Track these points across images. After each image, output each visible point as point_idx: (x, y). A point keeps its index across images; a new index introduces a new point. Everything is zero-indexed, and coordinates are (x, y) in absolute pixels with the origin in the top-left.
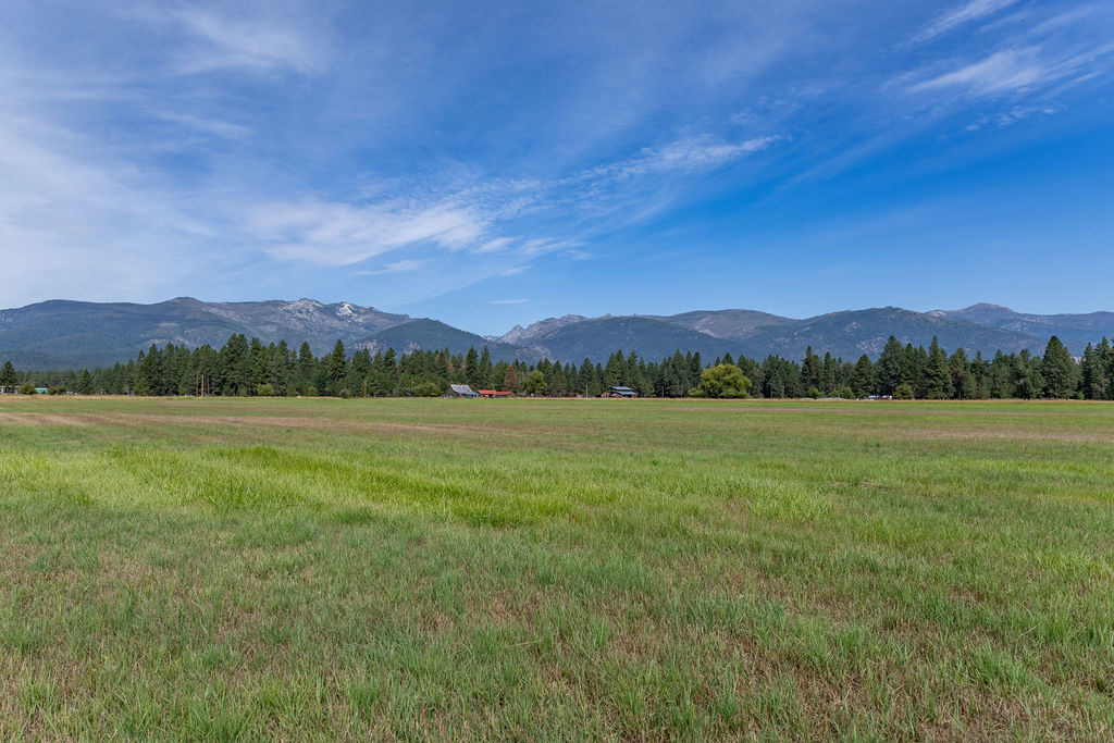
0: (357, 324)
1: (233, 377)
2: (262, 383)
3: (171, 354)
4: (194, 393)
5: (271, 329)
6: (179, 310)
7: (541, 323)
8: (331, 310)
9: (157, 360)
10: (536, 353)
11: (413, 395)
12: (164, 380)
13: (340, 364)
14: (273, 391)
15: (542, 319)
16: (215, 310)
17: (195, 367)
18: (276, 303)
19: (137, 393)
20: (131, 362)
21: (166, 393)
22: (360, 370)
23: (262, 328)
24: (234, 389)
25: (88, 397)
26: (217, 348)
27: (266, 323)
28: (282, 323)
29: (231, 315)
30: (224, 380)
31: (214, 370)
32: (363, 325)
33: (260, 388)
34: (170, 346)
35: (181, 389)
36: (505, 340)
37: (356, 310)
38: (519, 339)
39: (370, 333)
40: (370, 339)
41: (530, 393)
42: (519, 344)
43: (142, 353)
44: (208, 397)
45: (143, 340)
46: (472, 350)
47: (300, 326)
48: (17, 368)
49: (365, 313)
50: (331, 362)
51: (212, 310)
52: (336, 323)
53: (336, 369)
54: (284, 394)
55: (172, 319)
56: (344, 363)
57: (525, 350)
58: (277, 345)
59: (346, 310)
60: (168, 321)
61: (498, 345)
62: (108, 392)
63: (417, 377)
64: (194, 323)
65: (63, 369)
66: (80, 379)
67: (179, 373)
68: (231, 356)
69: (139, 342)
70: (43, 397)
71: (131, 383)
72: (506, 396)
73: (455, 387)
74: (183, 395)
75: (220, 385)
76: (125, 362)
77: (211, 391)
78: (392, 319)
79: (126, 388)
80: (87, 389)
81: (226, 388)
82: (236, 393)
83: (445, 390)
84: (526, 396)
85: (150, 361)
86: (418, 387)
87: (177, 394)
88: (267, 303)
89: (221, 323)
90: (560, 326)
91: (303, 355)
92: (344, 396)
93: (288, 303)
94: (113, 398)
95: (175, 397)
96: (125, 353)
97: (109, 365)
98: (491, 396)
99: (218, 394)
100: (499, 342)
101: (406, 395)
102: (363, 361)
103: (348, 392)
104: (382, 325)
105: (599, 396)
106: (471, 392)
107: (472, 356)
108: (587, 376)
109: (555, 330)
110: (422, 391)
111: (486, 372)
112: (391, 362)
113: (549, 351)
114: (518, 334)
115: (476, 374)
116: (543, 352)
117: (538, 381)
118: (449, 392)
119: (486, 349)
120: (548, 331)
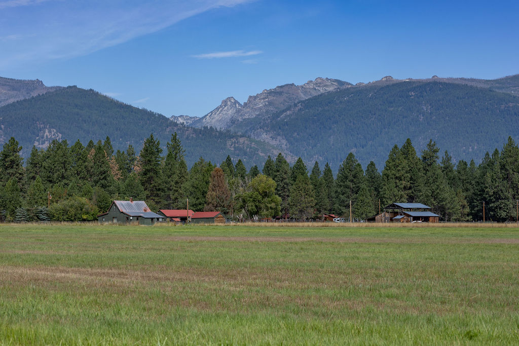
7: (271, 92)
10: (262, 145)
11: (51, 218)
36: (208, 123)
38: (233, 121)
41: (251, 214)
42: (231, 130)
46: (151, 141)
57: (241, 140)
61: (195, 130)
63: (57, 188)
72: (210, 220)
73: (122, 205)
78: (13, 89)
83: (105, 211)
84: (246, 219)
86: (59, 205)
90: (304, 97)
98: (184, 219)
100: (198, 126)
101: (39, 219)
105: (372, 219)
106: (150, 214)
107: (151, 150)
108: (351, 185)
109: (295, 105)
110: (65, 212)
111: (176, 178)
112: (12, 162)
113: (284, 142)
114: (230, 112)
115: (157, 181)
116: (273, 143)
117: (265, 195)
118: (112, 213)
119: (174, 139)
120: (283, 107)
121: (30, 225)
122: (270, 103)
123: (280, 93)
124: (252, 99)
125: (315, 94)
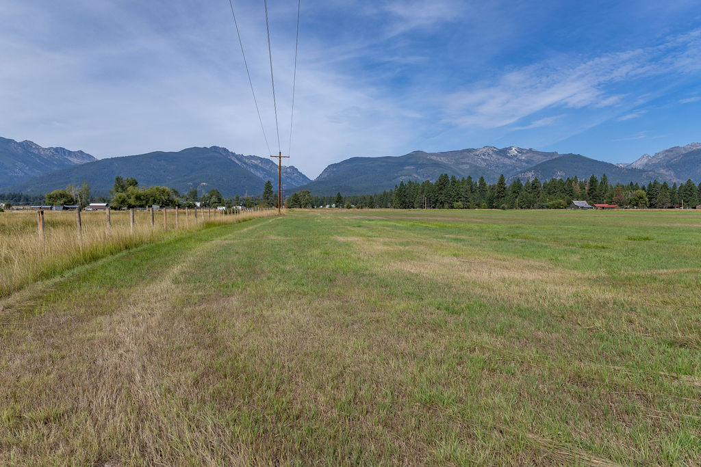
0: (521, 160)
1: (442, 198)
2: (457, 201)
3: (410, 186)
4: (422, 207)
5: (466, 167)
6: (415, 159)
7: (666, 151)
8: (504, 152)
9: (403, 190)
10: (661, 175)
11: (548, 207)
12: (407, 200)
13: (502, 189)
14: (462, 206)
15: (668, 148)
16: (434, 158)
17: (422, 193)
18: (469, 151)
19: (394, 207)
20: (391, 190)
21: (408, 207)
22: (514, 192)
23: (460, 167)
24: (442, 205)
25: (372, 210)
26: (433, 181)
27: (463, 163)
28: (472, 162)
29: (443, 160)
30: (437, 200)
31: (432, 194)
32: (524, 161)
33: (455, 204)
34: (410, 182)
35: (415, 205)
36: (634, 166)
37: (520, 151)
38: (646, 164)
39: (531, 166)
40: (530, 170)
41: (634, 205)
42: (646, 169)
43: (396, 186)
44: (428, 210)
45: (396, 177)
46: (593, 177)
47: (484, 164)
48: (343, 195)
49: (527, 153)
50: (497, 188)
51: (432, 157)
52: (507, 161)
53: (499, 192)
54: (468, 208)
55: (412, 164)
56: (504, 188)
57: (650, 173)
58: (466, 179)
59: (514, 152)
60: (408, 165)
61: (627, 170)
62: (381, 207)
63: (552, 196)
64: (422, 166)
65: (359, 195)
66: (368, 201)
67: (414, 196)
68: (440, 186)
69: (394, 179)
70: (354, 210)
71: (391, 201)
72: (613, 208)
73: (576, 202)
74: (416, 208)
75: (435, 203)
76: (388, 191)
77: (430, 206)
78: (545, 156)
79: (389, 204)
80: (372, 206)
81: (438, 204)
82: (443, 207)
83: (569, 205)
84: (630, 207)
85: (400, 191)
86: (551, 203)
87: (414, 208)
88: (464, 151)
89: (437, 165)
90: (684, 152)
91: (481, 184)
92: (503, 208)
93: (477, 150)
94: (383, 210)
95: (412, 209)
96: (388, 186)
97: (380, 192)
98: (603, 208)
99: (434, 208)
100: (629, 168)
101: (543, 208)
102: (517, 187)
103: (506, 207)
104: (539, 160)
106: (588, 206)
107: (593, 181)
108: (689, 193)
109: (679, 156)
110: (553, 205)
111: (603, 191)
112: (536, 187)
113: (673, 173)
114: (645, 161)
115: (595, 193)
116: (667, 173)
117: (641, 198)
118: (572, 205)
119: (604, 176)
120: (672, 157)
121: (539, 210)
122: (666, 156)
123: (672, 151)
124: (657, 154)
125: (690, 150)
